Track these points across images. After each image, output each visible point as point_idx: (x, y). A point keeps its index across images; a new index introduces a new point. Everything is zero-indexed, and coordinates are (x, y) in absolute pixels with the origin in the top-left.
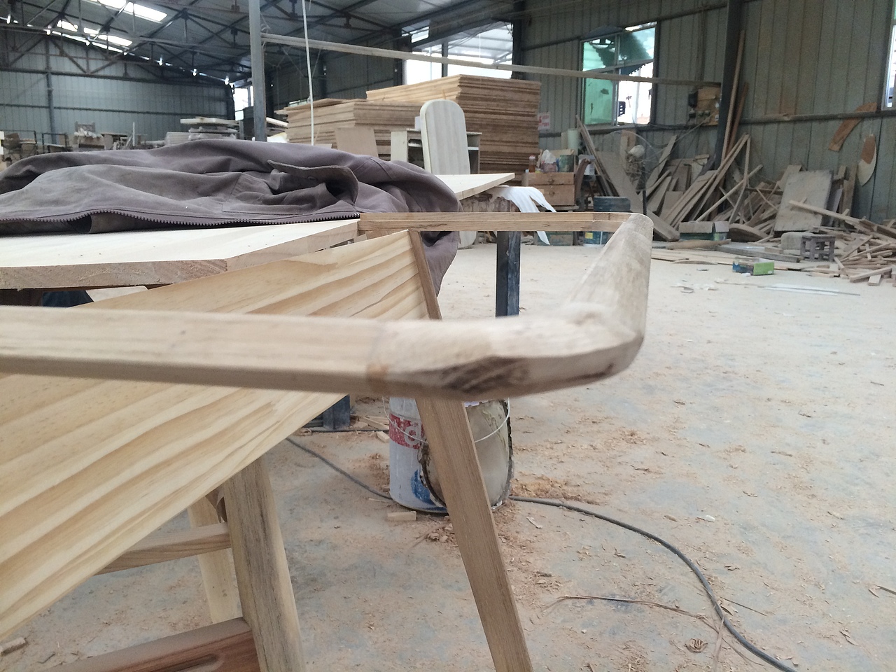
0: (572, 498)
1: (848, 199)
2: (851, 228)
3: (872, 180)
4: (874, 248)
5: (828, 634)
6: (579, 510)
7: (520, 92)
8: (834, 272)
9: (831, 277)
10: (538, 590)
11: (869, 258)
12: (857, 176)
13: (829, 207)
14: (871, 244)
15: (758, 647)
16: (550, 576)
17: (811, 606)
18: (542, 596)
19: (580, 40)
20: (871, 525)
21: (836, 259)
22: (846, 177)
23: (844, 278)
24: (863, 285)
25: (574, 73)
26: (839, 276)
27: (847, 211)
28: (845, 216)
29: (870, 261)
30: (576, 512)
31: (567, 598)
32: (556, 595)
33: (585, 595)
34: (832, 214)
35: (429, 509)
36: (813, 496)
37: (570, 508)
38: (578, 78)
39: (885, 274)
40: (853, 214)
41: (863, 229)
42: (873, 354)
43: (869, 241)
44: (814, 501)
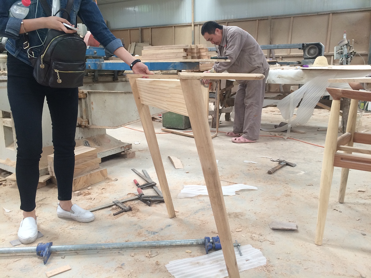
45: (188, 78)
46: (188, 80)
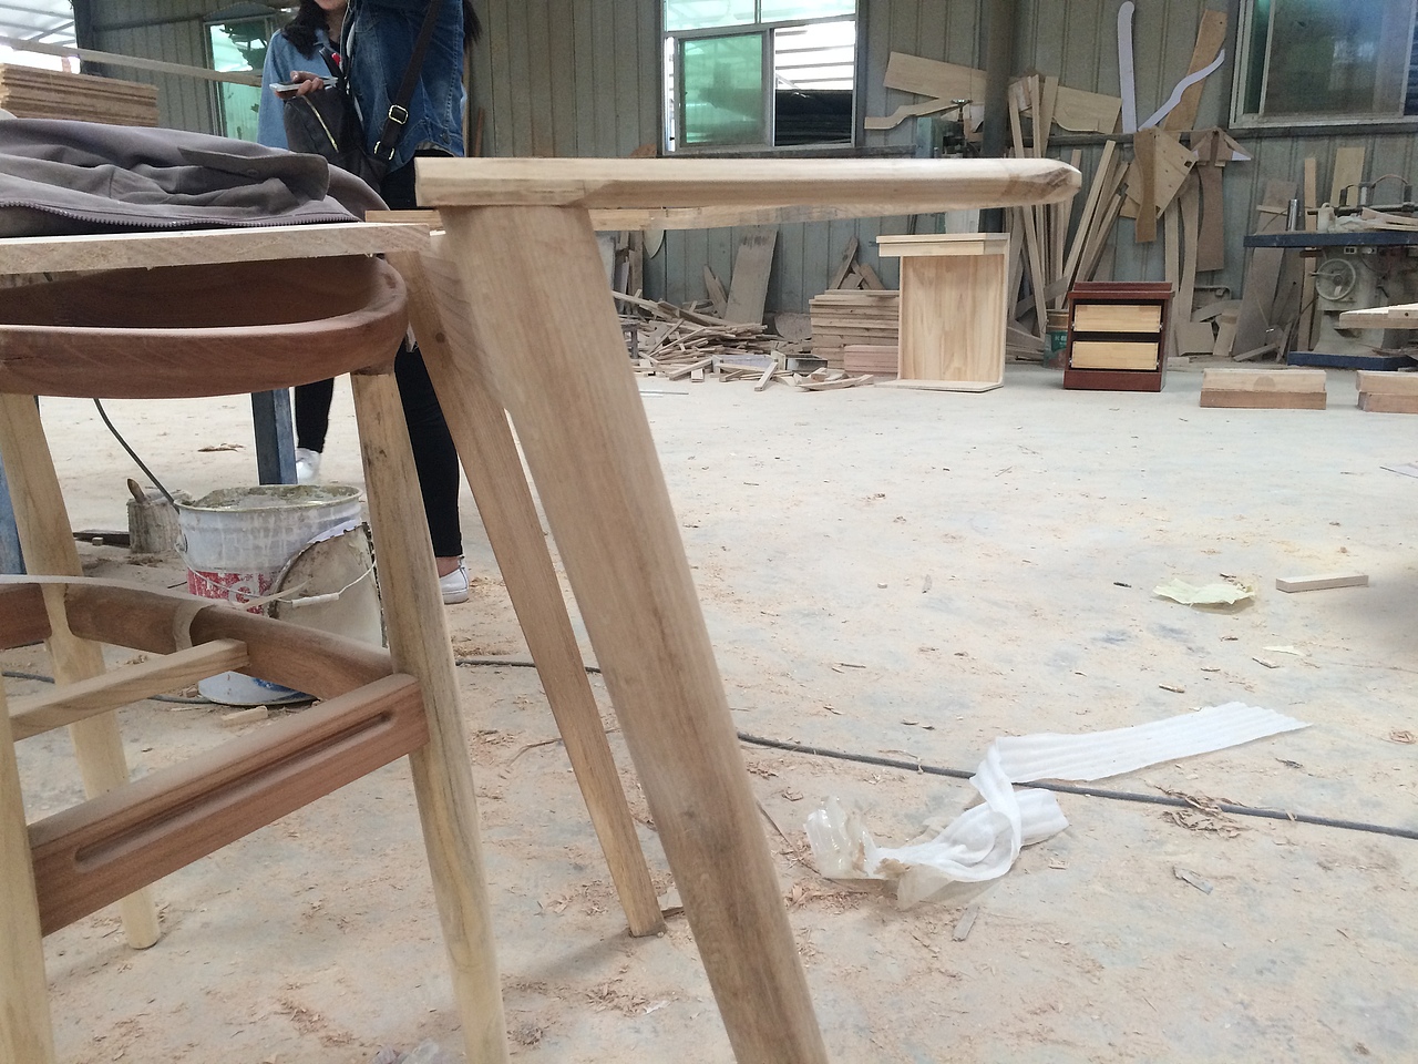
0: (470, 653)
1: (638, 274)
2: (647, 315)
3: (663, 247)
4: (687, 336)
5: (814, 712)
6: (488, 663)
7: (120, 100)
8: (647, 369)
9: (645, 376)
10: (488, 747)
11: (683, 349)
12: (644, 247)
13: (617, 288)
14: (682, 332)
15: (757, 736)
16: (496, 732)
17: (786, 693)
18: (498, 752)
19: (204, 21)
20: (808, 615)
21: (641, 354)
22: (631, 246)
23: (661, 376)
24: (686, 382)
25: (198, 71)
26: (654, 374)
27: (640, 291)
28: (636, 299)
29: (685, 353)
30: (485, 666)
31: (531, 746)
32: (516, 748)
33: (551, 739)
34: (622, 296)
35: (283, 699)
36: (740, 601)
37: (475, 664)
38: (207, 81)
39: (706, 367)
40: (645, 296)
41: (662, 315)
42: (733, 454)
43: (678, 328)
44: (741, 605)
45: (479, 195)
46: (488, 213)
